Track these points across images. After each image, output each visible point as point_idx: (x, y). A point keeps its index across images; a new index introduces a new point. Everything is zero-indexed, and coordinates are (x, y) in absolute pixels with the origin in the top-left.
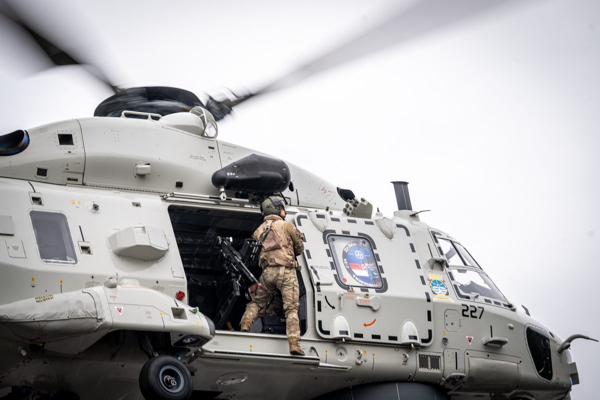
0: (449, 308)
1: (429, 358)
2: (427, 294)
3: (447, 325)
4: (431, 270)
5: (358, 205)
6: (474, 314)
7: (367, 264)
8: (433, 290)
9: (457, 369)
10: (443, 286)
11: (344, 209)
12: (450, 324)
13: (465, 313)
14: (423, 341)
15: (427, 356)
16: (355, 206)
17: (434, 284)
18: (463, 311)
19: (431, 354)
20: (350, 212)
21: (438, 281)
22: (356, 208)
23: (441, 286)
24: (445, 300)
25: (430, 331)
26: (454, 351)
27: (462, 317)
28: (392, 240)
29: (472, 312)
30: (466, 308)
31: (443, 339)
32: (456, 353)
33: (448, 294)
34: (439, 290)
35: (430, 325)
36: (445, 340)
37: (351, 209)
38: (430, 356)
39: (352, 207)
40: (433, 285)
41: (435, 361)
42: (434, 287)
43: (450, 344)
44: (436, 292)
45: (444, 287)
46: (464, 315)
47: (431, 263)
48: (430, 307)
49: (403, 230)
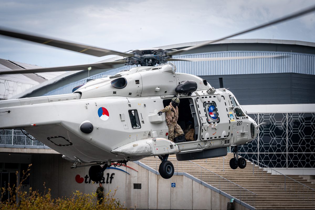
0: (234, 123)
1: (227, 141)
2: (229, 121)
4: (230, 111)
6: (240, 124)
7: (214, 112)
9: (233, 142)
10: (233, 116)
11: (207, 91)
12: (233, 129)
14: (227, 136)
16: (211, 91)
17: (231, 115)
18: (237, 123)
19: (228, 139)
20: (209, 93)
24: (233, 121)
25: (229, 133)
27: (237, 126)
28: (220, 102)
29: (239, 123)
32: (234, 137)
33: (234, 119)
35: (229, 131)
36: (232, 134)
37: (209, 92)
39: (210, 92)
41: (229, 141)
42: (231, 117)
44: (231, 119)
46: (237, 125)
47: (230, 108)
48: (230, 125)
49: (223, 97)
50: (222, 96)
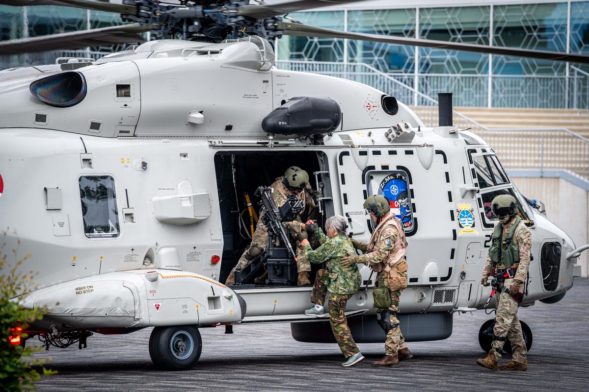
0: (473, 241)
1: (444, 293)
2: (454, 231)
3: (467, 258)
4: (462, 199)
5: (401, 133)
7: (400, 201)
8: (461, 222)
9: (469, 300)
10: (470, 216)
11: (386, 133)
12: (470, 257)
13: (488, 244)
14: (443, 279)
15: (443, 291)
16: (398, 133)
17: (463, 215)
18: (486, 242)
19: (447, 288)
20: (392, 139)
21: (466, 211)
22: (398, 136)
23: (469, 217)
24: (470, 233)
25: (450, 269)
26: (469, 283)
27: (483, 249)
28: (429, 170)
30: (488, 238)
31: (462, 273)
32: (471, 284)
33: (473, 226)
34: (466, 222)
35: (452, 263)
36: (463, 274)
37: (393, 136)
38: (446, 291)
39: (395, 135)
40: (461, 217)
41: (450, 295)
42: (462, 219)
43: (467, 277)
44: (463, 225)
45: (472, 218)
46: (485, 246)
47: (463, 192)
48: (455, 244)
49: (441, 156)
50: (438, 152)
